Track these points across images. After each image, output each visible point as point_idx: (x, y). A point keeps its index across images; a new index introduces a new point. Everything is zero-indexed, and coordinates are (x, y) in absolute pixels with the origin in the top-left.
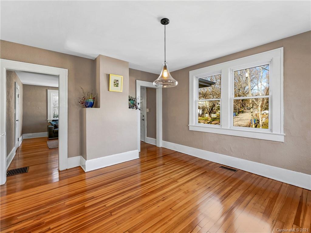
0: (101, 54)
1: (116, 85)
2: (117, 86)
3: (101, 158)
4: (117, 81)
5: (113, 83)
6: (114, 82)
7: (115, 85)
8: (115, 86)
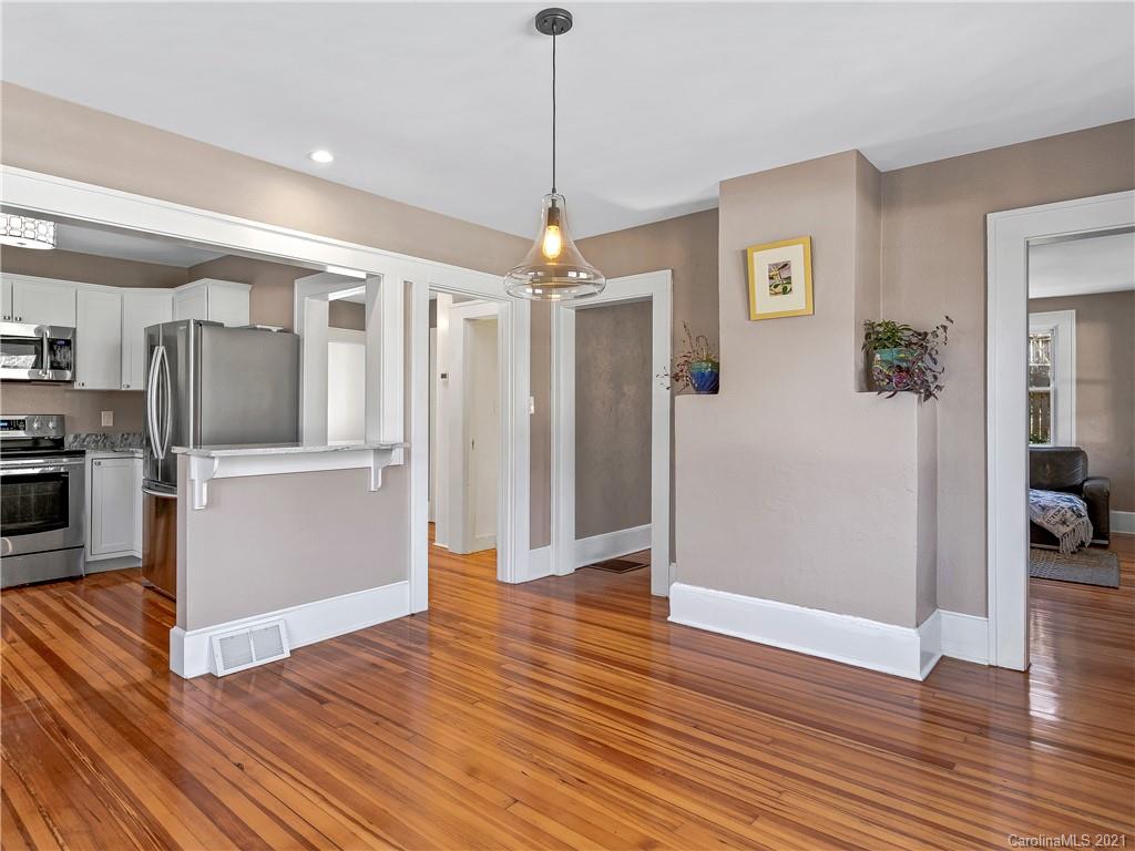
0: (722, 179)
1: (780, 289)
2: (785, 291)
3: (721, 593)
4: (786, 265)
5: (767, 282)
6: (771, 278)
7: (776, 286)
8: (776, 294)
